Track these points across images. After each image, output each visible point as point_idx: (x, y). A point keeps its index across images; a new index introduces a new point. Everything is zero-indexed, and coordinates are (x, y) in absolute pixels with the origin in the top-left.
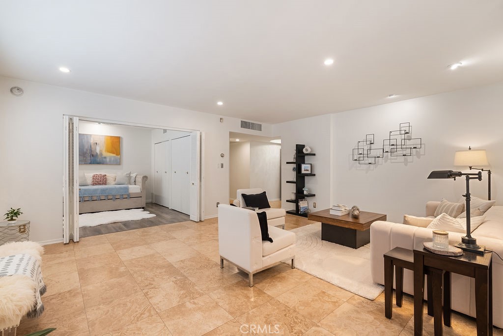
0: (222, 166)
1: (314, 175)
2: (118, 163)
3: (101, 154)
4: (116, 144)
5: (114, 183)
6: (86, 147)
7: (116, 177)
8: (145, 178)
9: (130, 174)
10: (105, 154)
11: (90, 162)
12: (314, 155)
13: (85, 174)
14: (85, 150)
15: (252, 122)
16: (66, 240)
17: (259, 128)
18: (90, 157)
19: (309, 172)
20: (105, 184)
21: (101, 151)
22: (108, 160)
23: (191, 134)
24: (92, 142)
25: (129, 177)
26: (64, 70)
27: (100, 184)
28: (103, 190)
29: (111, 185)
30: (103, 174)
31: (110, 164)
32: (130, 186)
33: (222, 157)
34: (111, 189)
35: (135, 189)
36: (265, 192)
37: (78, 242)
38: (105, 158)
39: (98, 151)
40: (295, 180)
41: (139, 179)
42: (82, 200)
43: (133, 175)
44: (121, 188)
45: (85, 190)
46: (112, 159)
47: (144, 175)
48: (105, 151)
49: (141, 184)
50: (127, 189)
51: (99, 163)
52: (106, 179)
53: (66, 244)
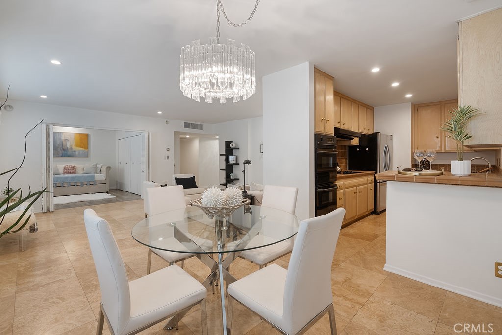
0: (168, 158)
1: (238, 164)
2: (86, 156)
3: (71, 148)
4: (83, 141)
5: (82, 172)
6: (58, 143)
7: (84, 167)
8: (109, 168)
9: (96, 164)
10: (74, 148)
11: (61, 155)
12: (238, 149)
13: (58, 165)
14: (57, 145)
15: (194, 123)
16: (45, 210)
17: (201, 127)
18: (62, 151)
19: (235, 162)
20: (75, 173)
21: (71, 146)
22: (77, 153)
23: (142, 134)
24: (63, 138)
25: (95, 167)
26: (44, 97)
27: (70, 173)
28: (72, 178)
29: (80, 173)
30: (73, 165)
31: (79, 156)
32: (96, 175)
33: (168, 150)
34: (79, 177)
35: (100, 177)
36: (194, 177)
37: (53, 212)
38: (75, 151)
39: (68, 146)
40: (224, 168)
41: (104, 169)
42: (56, 186)
43: (99, 166)
44: (88, 176)
45: (58, 178)
46: (81, 152)
47: (108, 166)
48: (75, 146)
49: (105, 173)
50: (93, 177)
51: (69, 156)
52: (75, 169)
53: (44, 213)
